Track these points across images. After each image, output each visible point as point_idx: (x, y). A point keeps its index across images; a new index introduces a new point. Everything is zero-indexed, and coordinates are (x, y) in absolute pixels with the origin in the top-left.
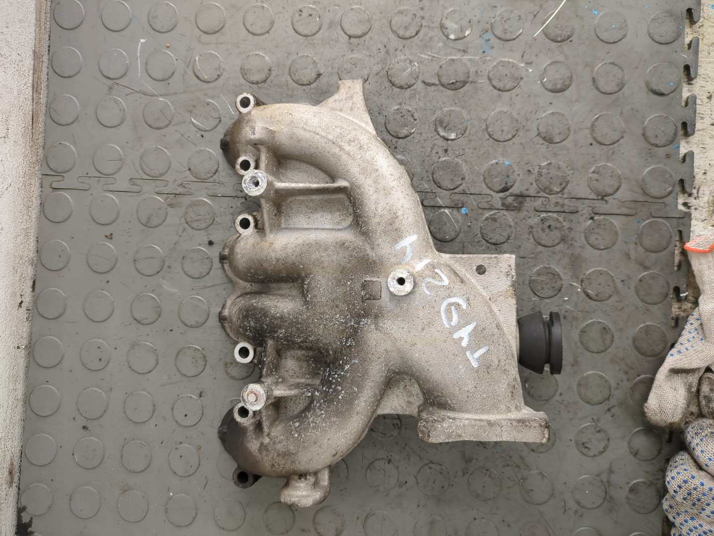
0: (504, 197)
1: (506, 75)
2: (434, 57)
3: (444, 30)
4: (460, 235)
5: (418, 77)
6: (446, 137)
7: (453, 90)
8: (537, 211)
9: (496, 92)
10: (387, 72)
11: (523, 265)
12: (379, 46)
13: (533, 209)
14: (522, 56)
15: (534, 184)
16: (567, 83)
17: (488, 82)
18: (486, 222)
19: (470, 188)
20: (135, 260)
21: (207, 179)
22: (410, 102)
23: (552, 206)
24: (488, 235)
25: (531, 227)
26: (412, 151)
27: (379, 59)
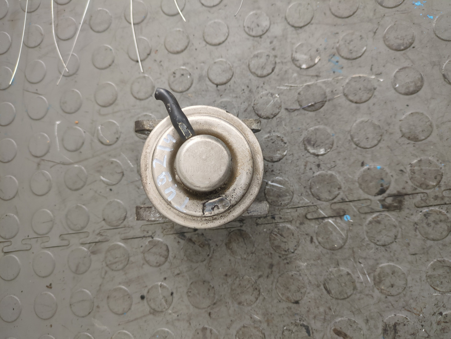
0: (383, 199)
1: (360, 89)
2: (291, 86)
3: (296, 62)
4: (348, 241)
5: (280, 106)
6: (317, 154)
7: (314, 111)
8: (418, 207)
9: (354, 105)
10: (253, 107)
11: (416, 261)
12: (243, 87)
13: (413, 206)
14: (371, 69)
15: (410, 183)
16: (419, 84)
17: (344, 98)
18: (370, 225)
19: (348, 196)
20: (71, 305)
21: (119, 226)
22: (277, 129)
23: (432, 200)
24: (375, 238)
25: (416, 223)
26: (287, 171)
27: (244, 98)
